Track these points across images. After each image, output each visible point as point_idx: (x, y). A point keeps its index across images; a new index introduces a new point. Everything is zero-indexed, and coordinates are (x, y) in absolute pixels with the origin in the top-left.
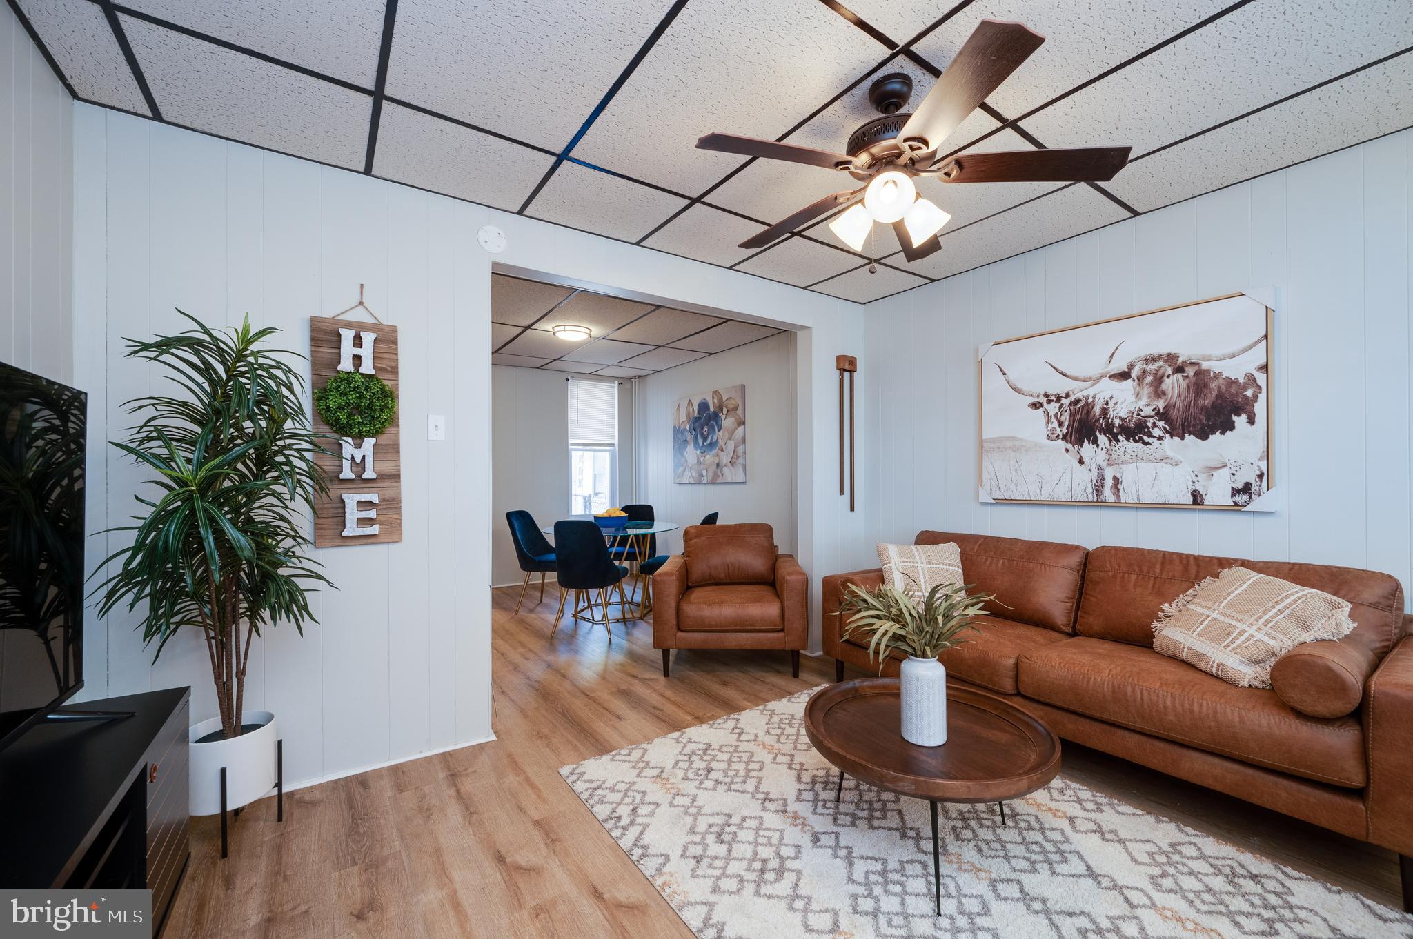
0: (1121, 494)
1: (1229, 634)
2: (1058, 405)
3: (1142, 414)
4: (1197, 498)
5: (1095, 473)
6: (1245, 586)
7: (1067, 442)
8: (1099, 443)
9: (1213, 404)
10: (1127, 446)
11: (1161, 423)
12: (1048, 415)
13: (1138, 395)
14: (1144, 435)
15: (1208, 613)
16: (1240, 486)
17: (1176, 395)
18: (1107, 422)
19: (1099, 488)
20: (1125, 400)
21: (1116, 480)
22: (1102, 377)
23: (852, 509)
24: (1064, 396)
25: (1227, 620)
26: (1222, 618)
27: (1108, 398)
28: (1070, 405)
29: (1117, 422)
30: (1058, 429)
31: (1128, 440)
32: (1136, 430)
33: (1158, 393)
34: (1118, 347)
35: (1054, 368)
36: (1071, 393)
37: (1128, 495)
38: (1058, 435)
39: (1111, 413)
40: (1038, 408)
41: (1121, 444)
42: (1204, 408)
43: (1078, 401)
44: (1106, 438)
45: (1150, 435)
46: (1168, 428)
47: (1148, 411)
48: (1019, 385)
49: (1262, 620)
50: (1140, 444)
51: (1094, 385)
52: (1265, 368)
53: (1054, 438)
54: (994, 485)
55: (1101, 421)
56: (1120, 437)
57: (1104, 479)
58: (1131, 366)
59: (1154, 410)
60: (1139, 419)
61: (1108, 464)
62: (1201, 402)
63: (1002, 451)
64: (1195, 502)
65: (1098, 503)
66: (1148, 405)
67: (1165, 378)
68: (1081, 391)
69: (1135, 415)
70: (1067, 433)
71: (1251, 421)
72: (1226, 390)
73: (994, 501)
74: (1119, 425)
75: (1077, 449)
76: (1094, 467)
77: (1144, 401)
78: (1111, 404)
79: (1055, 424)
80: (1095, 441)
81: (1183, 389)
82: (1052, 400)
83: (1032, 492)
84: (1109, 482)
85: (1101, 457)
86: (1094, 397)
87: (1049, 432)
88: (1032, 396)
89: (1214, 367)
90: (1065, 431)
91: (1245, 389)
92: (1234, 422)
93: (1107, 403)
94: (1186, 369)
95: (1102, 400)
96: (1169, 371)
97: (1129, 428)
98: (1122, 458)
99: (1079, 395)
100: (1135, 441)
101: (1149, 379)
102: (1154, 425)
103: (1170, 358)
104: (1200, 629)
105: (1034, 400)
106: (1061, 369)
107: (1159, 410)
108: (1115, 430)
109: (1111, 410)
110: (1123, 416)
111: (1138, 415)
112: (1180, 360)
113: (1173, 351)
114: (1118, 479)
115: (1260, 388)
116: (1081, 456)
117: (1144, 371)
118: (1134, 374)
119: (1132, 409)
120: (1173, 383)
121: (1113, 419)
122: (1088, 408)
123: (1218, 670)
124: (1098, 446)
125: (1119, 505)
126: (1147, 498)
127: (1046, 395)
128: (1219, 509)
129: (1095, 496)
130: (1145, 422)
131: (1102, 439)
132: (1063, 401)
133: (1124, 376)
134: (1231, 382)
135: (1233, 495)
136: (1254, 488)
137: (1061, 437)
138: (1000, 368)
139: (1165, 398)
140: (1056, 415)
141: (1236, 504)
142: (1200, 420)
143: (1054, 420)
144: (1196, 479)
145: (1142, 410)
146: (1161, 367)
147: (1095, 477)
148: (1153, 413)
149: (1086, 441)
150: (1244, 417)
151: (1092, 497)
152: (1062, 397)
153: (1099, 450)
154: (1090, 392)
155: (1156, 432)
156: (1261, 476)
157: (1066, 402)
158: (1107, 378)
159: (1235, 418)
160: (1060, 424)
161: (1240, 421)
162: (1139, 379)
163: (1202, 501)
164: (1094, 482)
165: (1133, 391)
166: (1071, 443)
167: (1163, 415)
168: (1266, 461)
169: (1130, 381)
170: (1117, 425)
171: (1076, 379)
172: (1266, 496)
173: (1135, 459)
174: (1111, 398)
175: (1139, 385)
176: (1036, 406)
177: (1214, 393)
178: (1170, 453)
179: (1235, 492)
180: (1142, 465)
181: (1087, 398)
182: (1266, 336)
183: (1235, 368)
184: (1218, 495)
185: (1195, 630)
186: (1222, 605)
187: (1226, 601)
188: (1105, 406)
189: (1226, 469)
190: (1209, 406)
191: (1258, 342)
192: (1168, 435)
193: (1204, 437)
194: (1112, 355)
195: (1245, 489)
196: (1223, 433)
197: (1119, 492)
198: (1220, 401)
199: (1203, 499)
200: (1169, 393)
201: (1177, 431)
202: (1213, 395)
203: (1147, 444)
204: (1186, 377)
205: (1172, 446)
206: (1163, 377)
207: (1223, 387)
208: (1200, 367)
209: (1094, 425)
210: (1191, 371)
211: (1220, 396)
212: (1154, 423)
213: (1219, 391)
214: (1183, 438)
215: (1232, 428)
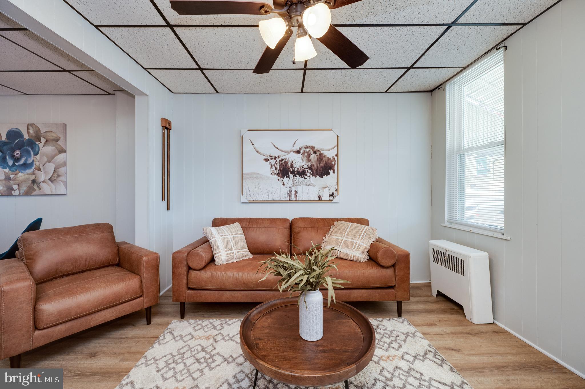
0: (297, 197)
1: (353, 245)
2: (275, 161)
3: (304, 167)
4: (320, 198)
5: (288, 189)
6: (349, 227)
7: (278, 176)
9: (324, 165)
10: (299, 179)
11: (310, 171)
12: (271, 164)
13: (303, 160)
14: (304, 175)
15: (342, 238)
16: (331, 194)
17: (314, 161)
18: (293, 169)
19: (290, 195)
20: (299, 161)
21: (296, 192)
22: (291, 151)
23: (168, 209)
24: (277, 157)
25: (349, 240)
26: (347, 239)
27: (293, 160)
28: (280, 161)
29: (296, 170)
30: (275, 171)
31: (300, 177)
32: (302, 173)
33: (309, 160)
34: (296, 141)
35: (274, 145)
36: (280, 156)
37: (300, 198)
38: (275, 173)
39: (294, 166)
40: (267, 161)
41: (297, 178)
42: (322, 167)
43: (283, 160)
44: (292, 176)
45: (306, 175)
46: (312, 173)
47: (306, 166)
48: (260, 150)
49: (360, 238)
50: (303, 178)
51: (288, 154)
52: (337, 155)
53: (274, 174)
54: (248, 194)
55: (291, 169)
56: (297, 175)
57: (292, 192)
58: (301, 149)
59: (307, 166)
60: (303, 169)
61: (293, 186)
62: (321, 165)
63: (252, 179)
64: (319, 200)
65: (290, 201)
66: (306, 164)
67: (311, 155)
68: (284, 156)
69: (302, 167)
70: (278, 173)
71: (334, 172)
72: (328, 161)
73: (248, 202)
74: (297, 171)
75: (282, 179)
76: (288, 187)
77: (305, 162)
78: (294, 162)
79: (274, 169)
80: (289, 177)
81: (316, 160)
82: (273, 159)
83: (265, 197)
84: (293, 193)
85: (291, 182)
86: (288, 159)
87: (272, 172)
88: (265, 156)
89: (325, 153)
90: (278, 172)
91: (332, 161)
92: (329, 172)
93: (293, 162)
94: (317, 152)
95: (291, 160)
96: (312, 153)
97: (300, 172)
98: (298, 184)
99: (283, 158)
101: (306, 154)
102: (308, 172)
103: (312, 148)
104: (341, 245)
105: (266, 158)
106: (276, 146)
107: (309, 166)
108: (295, 173)
109: (294, 164)
110: (298, 167)
111: (303, 167)
112: (315, 149)
113: (313, 146)
115: (336, 161)
116: (284, 182)
117: (305, 151)
118: (302, 151)
119: (301, 165)
120: (313, 157)
121: (295, 168)
122: (286, 163)
123: (354, 258)
124: (289, 179)
125: (297, 202)
126: (306, 198)
127: (271, 156)
128: (326, 202)
129: (288, 198)
130: (305, 170)
131: (291, 176)
132: (277, 159)
133: (298, 152)
134: (329, 159)
135: (329, 197)
136: (335, 194)
137: (276, 174)
138: (251, 141)
139: (311, 162)
140: (274, 165)
141: (330, 200)
142: (321, 171)
143: (273, 167)
144: (320, 191)
145: (304, 166)
146: (310, 151)
147: (288, 191)
148: (307, 167)
149: (285, 176)
150: (332, 171)
151: (287, 199)
152: (276, 158)
153: (290, 180)
154: (287, 157)
155: (308, 174)
156: (336, 190)
157: (278, 160)
158: (293, 152)
159: (330, 171)
160: (276, 169)
161: (331, 172)
162: (303, 154)
163: (321, 199)
164: (288, 193)
165: (301, 159)
166: (280, 177)
167: (310, 168)
168: (337, 186)
169: (300, 154)
170: (296, 171)
171: (282, 151)
172: (338, 197)
173: (302, 184)
174: (294, 160)
175: (303, 156)
176: (267, 160)
177: (325, 162)
178: (312, 182)
179: (330, 196)
180: (304, 186)
181: (286, 159)
182: (337, 145)
183: (330, 154)
184: (325, 197)
185: (340, 245)
186: (345, 235)
187: (346, 233)
188: (292, 163)
189: (328, 188)
190: (323, 166)
191: (335, 147)
192: (312, 176)
193: (322, 177)
194: (294, 144)
195: (332, 195)
196: (327, 176)
197: (296, 196)
198: (326, 165)
199: (321, 198)
200: (312, 160)
201: (314, 174)
202: (324, 163)
203: (305, 178)
204: (317, 155)
205: (312, 179)
206: (310, 154)
207: (327, 160)
208: (321, 152)
209: (288, 170)
210: (318, 153)
211: (326, 163)
212: (308, 171)
213: (326, 161)
214: (316, 177)
215: (329, 174)
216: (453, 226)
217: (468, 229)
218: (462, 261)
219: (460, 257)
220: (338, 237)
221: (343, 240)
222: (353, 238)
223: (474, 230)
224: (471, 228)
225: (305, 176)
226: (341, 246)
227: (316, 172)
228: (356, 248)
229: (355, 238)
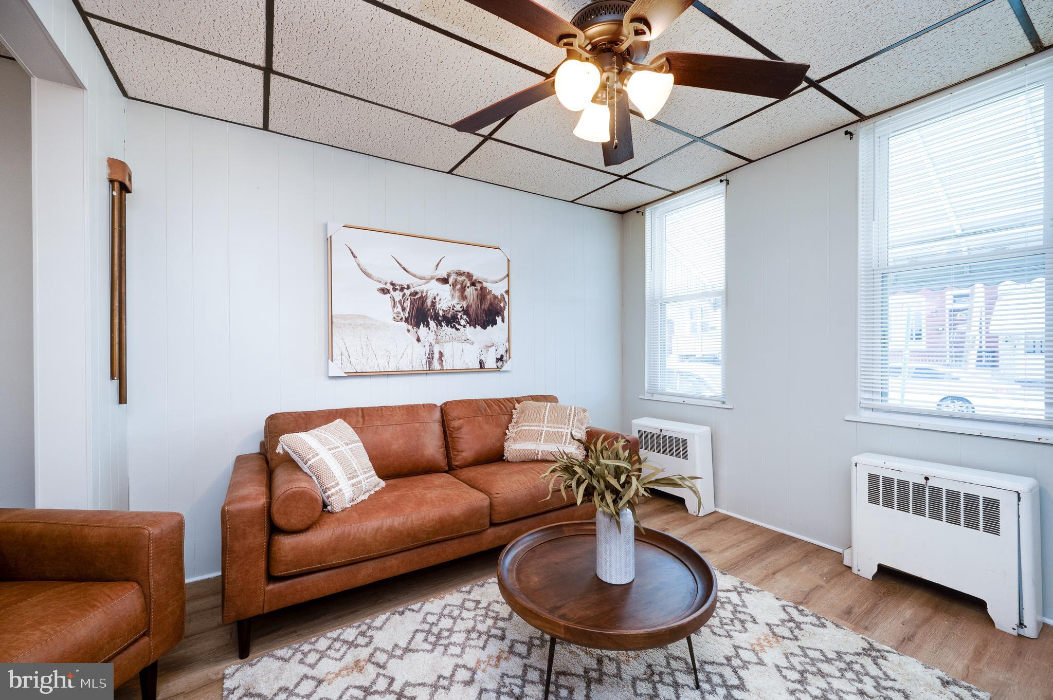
0: (444, 363)
1: (562, 436)
2: (401, 294)
3: (455, 309)
4: (481, 363)
5: (428, 348)
6: (547, 410)
7: (408, 324)
8: (430, 326)
10: (447, 330)
11: (465, 317)
12: (394, 300)
13: (453, 295)
14: (456, 323)
15: (541, 428)
17: (472, 300)
18: (435, 311)
19: (430, 360)
20: (445, 298)
21: (441, 353)
22: (432, 278)
23: (122, 399)
24: (406, 287)
25: (554, 430)
26: (550, 429)
27: (435, 294)
28: (410, 295)
29: (441, 313)
30: (402, 313)
31: (448, 326)
32: (451, 320)
33: (463, 297)
34: (441, 260)
35: (398, 263)
36: (411, 286)
37: (448, 365)
38: (402, 318)
39: (438, 306)
40: (386, 293)
41: (443, 328)
42: (484, 310)
43: (416, 293)
44: (435, 324)
45: (459, 324)
46: (468, 320)
47: (458, 308)
48: (370, 271)
49: (571, 425)
50: (454, 330)
51: (427, 283)
52: (507, 292)
53: (399, 320)
54: (345, 359)
55: (431, 311)
56: (443, 323)
57: (434, 353)
58: (449, 275)
59: (461, 307)
60: (453, 313)
61: (436, 342)
62: (483, 306)
63: (353, 328)
64: (481, 367)
65: (430, 371)
66: (458, 304)
67: (467, 287)
68: (419, 286)
69: (451, 309)
70: (408, 317)
71: (503, 321)
72: (494, 301)
73: (345, 375)
74: (442, 315)
75: (415, 330)
76: (427, 344)
77: (456, 301)
78: (437, 300)
79: (400, 309)
80: (428, 325)
81: (475, 297)
82: (397, 289)
83: (383, 366)
84: (436, 356)
85: (432, 336)
86: (427, 292)
87: (395, 315)
88: (380, 282)
89: (489, 286)
90: (407, 315)
91: (501, 302)
92: (497, 320)
93: (435, 299)
94: (477, 284)
95: (431, 295)
96: (469, 284)
97: (448, 318)
98: (444, 339)
99: (417, 289)
100: (452, 327)
101: (458, 286)
102: (462, 318)
103: (469, 276)
104: (543, 439)
105: (383, 286)
106: (404, 265)
107: (464, 308)
108: (440, 319)
109: (437, 303)
110: (445, 309)
111: (453, 309)
112: (474, 278)
113: (471, 272)
114: (442, 353)
115: (505, 302)
116: (418, 336)
117: (456, 280)
118: (451, 280)
119: (450, 305)
120: (470, 292)
121: (438, 310)
122: (423, 299)
124: (429, 329)
125: (443, 372)
126: (458, 366)
127: (392, 284)
128: (491, 371)
129: (428, 365)
130: (457, 315)
131: (432, 324)
132: (405, 291)
133: (445, 281)
134: (495, 297)
135: (497, 362)
136: (504, 358)
137: (404, 319)
138: (350, 249)
139: (467, 300)
140: (400, 301)
141: (498, 367)
142: (483, 317)
143: (398, 305)
144: (481, 353)
145: (455, 307)
146: (464, 280)
147: (427, 352)
148: (461, 309)
149: (422, 325)
150: (500, 317)
151: (426, 367)
152: (404, 288)
153: (430, 332)
154: (424, 288)
155: (463, 322)
156: (506, 351)
157: (407, 292)
159: (497, 318)
160: (404, 309)
161: (499, 319)
162: (453, 286)
163: (484, 367)
164: (427, 355)
165: (450, 293)
166: (411, 325)
167: (466, 311)
169: (448, 285)
171: (415, 276)
172: (509, 362)
173: (452, 339)
174: (438, 295)
175: (453, 289)
176: (384, 291)
177: (489, 302)
178: (469, 337)
179: (498, 360)
180: (455, 344)
181: (422, 292)
182: (508, 275)
183: (497, 290)
184: (490, 363)
185: (540, 440)
186: (545, 422)
187: (546, 420)
188: (434, 300)
189: (494, 347)
190: (487, 309)
191: (505, 278)
192: (468, 325)
193: (484, 327)
194: (438, 265)
195: (501, 359)
196: (492, 326)
197: (442, 362)
198: (491, 307)
199: (484, 365)
200: (469, 297)
201: (473, 323)
202: (488, 303)
203: (458, 329)
204: (476, 290)
205: (470, 332)
206: (465, 287)
207: (492, 299)
208: (482, 284)
209: (427, 313)
210: (478, 286)
211: (491, 304)
212: (461, 316)
213: (491, 301)
214: (475, 327)
215: (496, 324)
216: (656, 397)
217: (680, 400)
218: (685, 441)
219: (681, 437)
220: (533, 428)
221: (544, 432)
222: (560, 426)
223: (687, 401)
224: (684, 399)
225: (457, 326)
226: (542, 442)
227: (475, 319)
228: (568, 441)
229: (563, 426)
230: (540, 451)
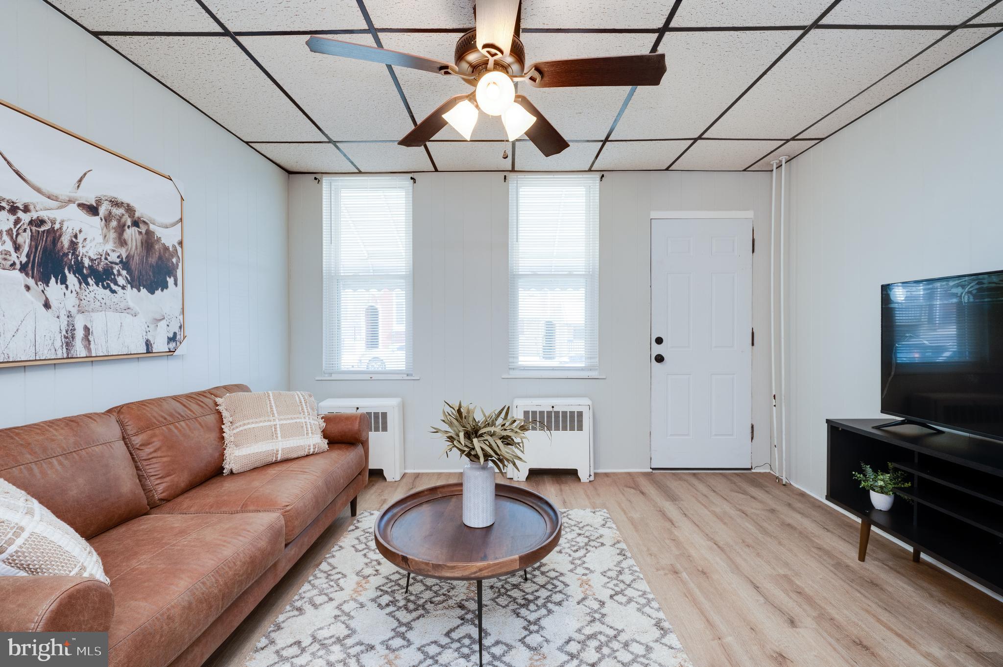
0: (92, 346)
2: (12, 218)
3: (109, 258)
5: (64, 321)
6: (272, 400)
7: (26, 274)
8: (68, 283)
9: (157, 263)
10: (95, 291)
11: (124, 273)
13: (105, 236)
14: (110, 281)
15: (272, 423)
16: (171, 335)
17: (134, 248)
18: (76, 259)
19: (69, 341)
20: (94, 239)
21: (87, 329)
22: (71, 201)
24: (21, 207)
25: (288, 422)
26: (285, 422)
27: (77, 230)
28: (30, 223)
29: (87, 262)
30: (14, 255)
31: (98, 286)
32: (102, 276)
33: (122, 242)
34: (85, 174)
35: (7, 161)
36: (31, 207)
37: (99, 348)
38: (14, 264)
39: (81, 250)
41: (91, 288)
42: (151, 266)
43: (42, 222)
44: (76, 279)
45: (116, 283)
46: (129, 278)
47: (113, 257)
49: (306, 413)
50: (107, 291)
51: (63, 207)
52: (181, 243)
53: (8, 266)
55: (70, 257)
56: (89, 280)
57: (74, 330)
58: (99, 202)
59: (118, 257)
60: (107, 264)
61: (79, 311)
62: (150, 259)
64: (148, 352)
65: (69, 360)
66: (114, 251)
67: (126, 227)
68: (46, 211)
69: (103, 258)
70: (27, 262)
71: (176, 284)
72: (164, 254)
74: (89, 265)
75: (41, 287)
76: (63, 314)
77: (109, 246)
78: (80, 239)
79: (9, 246)
80: (64, 281)
81: (139, 244)
82: (4, 208)
84: (80, 333)
85: (71, 301)
86: (61, 223)
90: (24, 259)
91: (173, 257)
92: (168, 282)
93: (76, 236)
94: (141, 225)
95: (70, 230)
96: (129, 223)
97: (98, 271)
98: (92, 306)
99: (44, 215)
100: (104, 288)
101: (114, 223)
102: (119, 274)
103: (130, 210)
104: (279, 435)
107: (122, 258)
108: (85, 271)
109: (80, 245)
110: (93, 257)
111: (106, 259)
112: (137, 215)
113: (132, 204)
114: (89, 329)
115: (178, 257)
116: (47, 299)
117: (110, 213)
118: (102, 211)
119: (101, 251)
120: (131, 235)
121: (82, 258)
122: (55, 234)
124: (67, 287)
125: (91, 360)
126: (115, 349)
128: (160, 355)
129: (65, 350)
130: (112, 268)
131: (72, 279)
132: (20, 214)
134: (166, 249)
135: (168, 343)
136: (178, 337)
137: (18, 266)
139: (127, 247)
141: (170, 351)
142: (150, 276)
143: (6, 237)
144: (148, 329)
145: (109, 255)
146: (123, 215)
147: (64, 327)
148: (118, 260)
149: (53, 280)
150: (172, 278)
151: (61, 353)
152: (17, 208)
153: (68, 293)
155: (121, 281)
156: (180, 327)
157: (24, 217)
158: (75, 206)
159: (168, 279)
160: (17, 248)
161: (170, 281)
162: (106, 221)
163: (152, 350)
164: (64, 333)
165: (100, 232)
166: (32, 277)
167: (125, 264)
168: (182, 316)
169: (97, 218)
170: (86, 265)
171: (38, 190)
173: (104, 307)
174: (80, 231)
175: (106, 226)
177: (157, 253)
178: (131, 304)
179: (170, 340)
180: (111, 315)
181: (54, 222)
182: (181, 219)
183: (168, 237)
184: (160, 345)
185: (277, 437)
186: (276, 415)
187: (275, 412)
188: (74, 239)
189: (164, 321)
190: (155, 265)
191: (177, 222)
192: (129, 286)
193: (152, 292)
194: (80, 181)
195: (173, 339)
196: (162, 290)
197: (89, 344)
198: (160, 263)
199: (152, 347)
200: (129, 242)
201: (136, 282)
202: (157, 256)
203: (113, 292)
204: (140, 233)
205: (132, 296)
206: (124, 225)
207: (162, 251)
208: (148, 227)
209: (62, 260)
210: (143, 229)
211: (160, 258)
212: (119, 271)
213: (160, 253)
214: (139, 290)
215: (167, 287)
216: (334, 377)
217: (367, 377)
218: (384, 415)
219: (380, 411)
220: (261, 424)
221: (278, 426)
222: (295, 416)
223: (375, 377)
224: (371, 376)
225: (112, 285)
226: (280, 438)
227: (139, 278)
228: (310, 432)
229: (298, 416)
230: (280, 449)
